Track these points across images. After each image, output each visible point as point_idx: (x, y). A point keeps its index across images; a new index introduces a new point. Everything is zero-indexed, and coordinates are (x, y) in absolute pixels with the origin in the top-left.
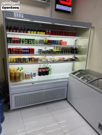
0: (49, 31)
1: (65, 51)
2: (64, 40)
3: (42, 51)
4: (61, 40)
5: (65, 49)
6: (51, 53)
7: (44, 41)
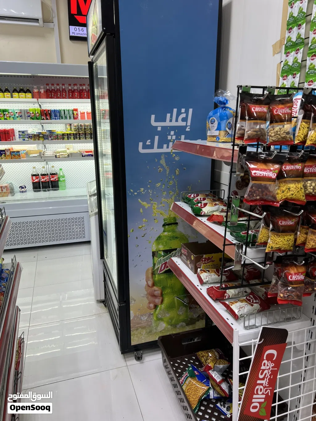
0: (41, 90)
1: (85, 134)
2: (82, 108)
3: (27, 135)
4: (75, 108)
5: (85, 129)
6: (50, 139)
7: (31, 112)
